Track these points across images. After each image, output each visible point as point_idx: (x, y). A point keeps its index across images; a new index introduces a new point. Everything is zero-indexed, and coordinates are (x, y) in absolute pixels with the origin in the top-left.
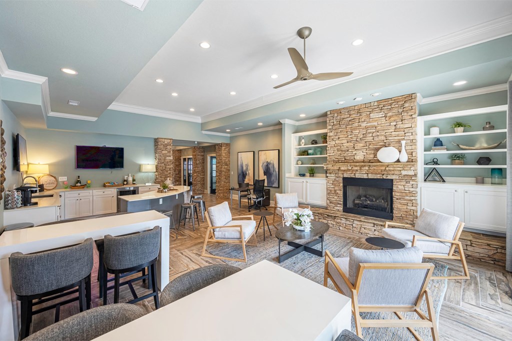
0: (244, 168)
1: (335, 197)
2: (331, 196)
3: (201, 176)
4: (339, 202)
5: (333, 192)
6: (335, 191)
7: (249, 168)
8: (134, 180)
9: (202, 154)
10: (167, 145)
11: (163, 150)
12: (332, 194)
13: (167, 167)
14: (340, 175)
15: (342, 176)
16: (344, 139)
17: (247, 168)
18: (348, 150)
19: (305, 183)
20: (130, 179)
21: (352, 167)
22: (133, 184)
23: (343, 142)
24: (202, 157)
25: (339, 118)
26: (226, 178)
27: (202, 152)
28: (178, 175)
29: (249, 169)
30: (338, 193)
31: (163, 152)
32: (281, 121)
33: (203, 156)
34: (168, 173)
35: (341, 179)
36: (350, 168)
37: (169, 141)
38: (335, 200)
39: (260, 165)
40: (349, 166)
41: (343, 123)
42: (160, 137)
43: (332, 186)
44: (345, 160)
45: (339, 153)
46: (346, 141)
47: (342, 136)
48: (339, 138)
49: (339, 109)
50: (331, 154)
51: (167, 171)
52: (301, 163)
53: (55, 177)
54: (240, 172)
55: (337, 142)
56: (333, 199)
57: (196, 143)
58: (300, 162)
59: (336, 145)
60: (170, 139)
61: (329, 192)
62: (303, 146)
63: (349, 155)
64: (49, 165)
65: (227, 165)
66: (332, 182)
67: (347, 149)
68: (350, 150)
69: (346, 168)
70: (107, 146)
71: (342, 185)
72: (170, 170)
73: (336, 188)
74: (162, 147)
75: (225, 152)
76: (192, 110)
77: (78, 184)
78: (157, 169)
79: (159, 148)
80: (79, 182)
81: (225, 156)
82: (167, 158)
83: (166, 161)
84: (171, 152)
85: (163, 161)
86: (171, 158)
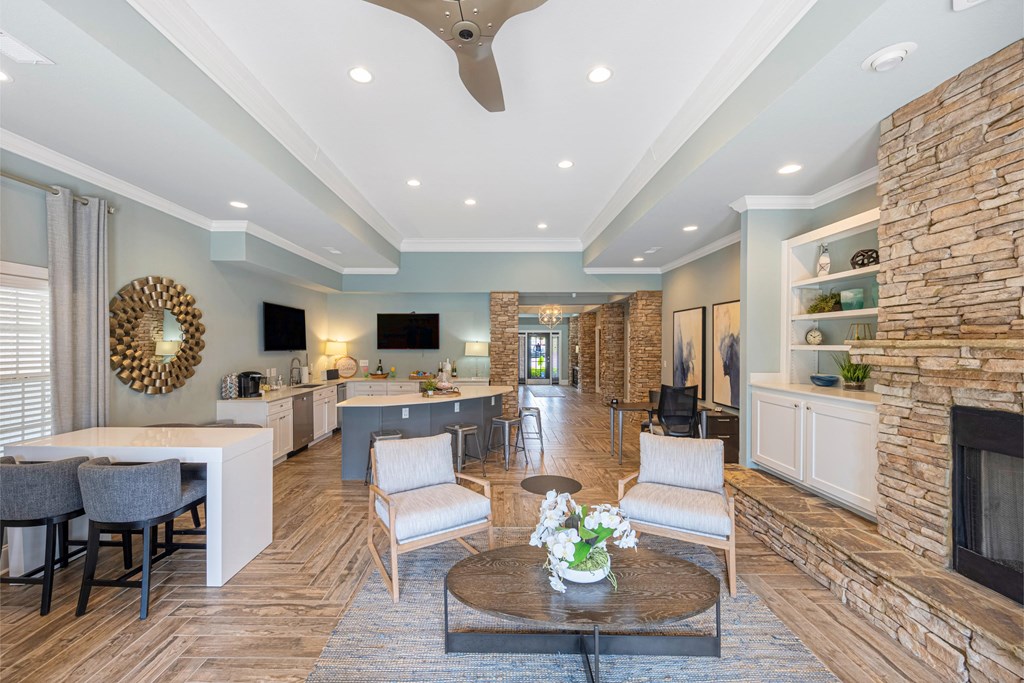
0: (685, 353)
1: (910, 490)
2: (891, 482)
3: (615, 369)
4: (929, 517)
5: (901, 464)
6: (911, 461)
7: (693, 351)
8: (454, 370)
9: (619, 319)
10: (507, 305)
11: (499, 315)
12: (898, 475)
13: (508, 347)
14: (934, 393)
15: (945, 398)
16: (953, 222)
17: (690, 353)
18: (978, 275)
19: (803, 411)
20: (448, 367)
21: (985, 361)
22: (452, 376)
23: (954, 237)
24: (617, 327)
25: (930, 132)
26: (647, 376)
27: (619, 316)
28: (589, 365)
29: (693, 356)
30: (921, 475)
31: (500, 319)
32: (737, 207)
33: (620, 323)
35: (945, 413)
36: (975, 364)
37: (512, 296)
38: (909, 500)
39: (717, 344)
40: (965, 352)
41: (952, 151)
42: (496, 290)
43: (900, 440)
44: (964, 322)
45: (932, 290)
46: (970, 230)
47: (948, 211)
48: (931, 224)
49: (936, 92)
50: (895, 301)
51: (507, 356)
52: (819, 338)
53: (355, 361)
54: (677, 362)
55: (919, 244)
56: (902, 497)
57: (574, 295)
58: (816, 336)
59: (915, 258)
60: (514, 293)
61: (885, 460)
62: (824, 277)
63: (984, 297)
64: (347, 343)
65: (654, 345)
66: (896, 421)
67: (973, 269)
68: (988, 276)
69: (949, 364)
70: (417, 313)
71: (946, 439)
72: (513, 353)
73: (917, 451)
74: (498, 308)
75: (647, 312)
76: (542, 226)
77: (379, 372)
78: (490, 351)
79: (493, 312)
80: (380, 368)
81: (646, 323)
82: (508, 330)
83: (506, 335)
84: (516, 318)
85: (499, 336)
86: (516, 329)
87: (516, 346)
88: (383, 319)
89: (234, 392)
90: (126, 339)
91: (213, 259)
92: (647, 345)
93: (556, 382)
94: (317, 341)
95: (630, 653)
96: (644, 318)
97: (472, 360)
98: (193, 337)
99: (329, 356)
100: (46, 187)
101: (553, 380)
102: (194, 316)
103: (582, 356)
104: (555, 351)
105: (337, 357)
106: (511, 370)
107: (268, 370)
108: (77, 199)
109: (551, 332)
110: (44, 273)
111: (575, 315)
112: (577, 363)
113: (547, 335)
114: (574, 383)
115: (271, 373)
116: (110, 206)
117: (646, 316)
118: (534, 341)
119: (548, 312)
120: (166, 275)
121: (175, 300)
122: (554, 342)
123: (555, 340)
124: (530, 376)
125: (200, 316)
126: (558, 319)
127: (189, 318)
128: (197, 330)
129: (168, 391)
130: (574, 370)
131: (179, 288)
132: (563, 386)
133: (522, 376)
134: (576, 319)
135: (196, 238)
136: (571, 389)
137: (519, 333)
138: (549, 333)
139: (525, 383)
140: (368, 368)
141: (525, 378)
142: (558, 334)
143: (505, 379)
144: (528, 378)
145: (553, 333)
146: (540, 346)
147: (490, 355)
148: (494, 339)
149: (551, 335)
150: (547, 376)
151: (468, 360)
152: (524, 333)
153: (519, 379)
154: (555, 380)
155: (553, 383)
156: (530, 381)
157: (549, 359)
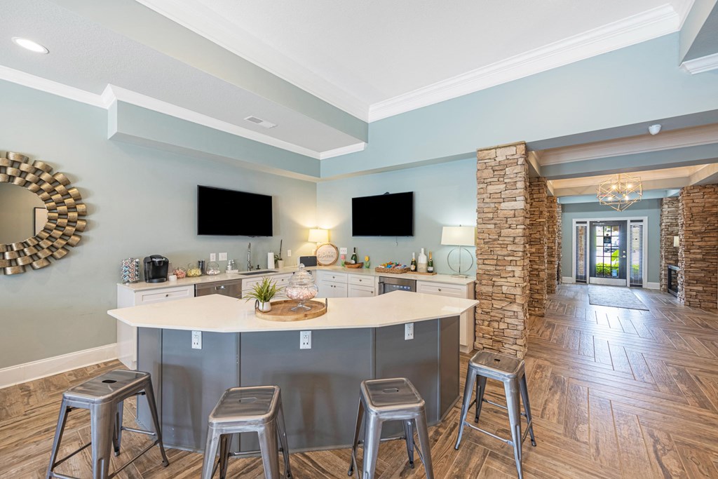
8: (430, 264)
10: (503, 166)
11: (490, 183)
20: (422, 261)
22: (429, 272)
31: (491, 189)
34: (505, 252)
37: (513, 150)
57: (655, 129)
64: (329, 230)
70: (391, 193)
72: (514, 243)
74: (487, 173)
77: (354, 261)
80: (355, 257)
82: (503, 205)
83: (501, 214)
84: (521, 185)
85: (490, 215)
86: (520, 204)
87: (519, 230)
93: (637, 284)
97: (456, 251)
101: (631, 280)
102: (67, 195)
103: (688, 251)
104: (636, 244)
105: (318, 244)
106: (509, 268)
107: (213, 254)
109: (629, 219)
111: (673, 193)
112: (677, 261)
113: (621, 225)
114: (671, 287)
115: (218, 257)
118: (601, 231)
122: (634, 232)
123: (636, 230)
124: (593, 274)
130: (670, 270)
132: (650, 291)
133: (581, 273)
134: (675, 199)
136: (665, 298)
137: (577, 223)
138: (626, 221)
139: (586, 282)
140: (345, 257)
141: (585, 277)
142: (642, 221)
143: (499, 281)
144: (590, 276)
145: (632, 221)
146: (610, 238)
147: (477, 244)
148: (482, 221)
149: (629, 224)
150: (622, 275)
151: (446, 251)
152: (586, 222)
153: (577, 277)
154: (636, 281)
155: (631, 286)
156: (593, 280)
157: (626, 254)
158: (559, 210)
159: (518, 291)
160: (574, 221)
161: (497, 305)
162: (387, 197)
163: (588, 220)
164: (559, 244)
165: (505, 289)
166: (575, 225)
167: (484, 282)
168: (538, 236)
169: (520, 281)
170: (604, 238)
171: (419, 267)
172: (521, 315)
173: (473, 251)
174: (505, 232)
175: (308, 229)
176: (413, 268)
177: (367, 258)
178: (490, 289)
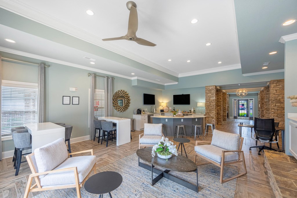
8: (194, 111)
10: (211, 90)
11: (208, 94)
20: (192, 110)
22: (194, 113)
31: (208, 95)
34: (211, 108)
37: (213, 87)
42: (207, 86)
51: (211, 107)
53: (168, 108)
57: (239, 85)
60: (213, 86)
64: (166, 103)
65: (280, 103)
70: (184, 94)
74: (208, 91)
75: (276, 89)
76: (220, 63)
77: (174, 111)
78: (205, 105)
79: (206, 93)
80: (174, 110)
81: (276, 93)
82: (211, 98)
83: (211, 100)
84: (214, 94)
85: (208, 100)
86: (214, 98)
87: (214, 103)
88: (175, 97)
89: (136, 113)
90: (116, 102)
91: (132, 85)
92: (276, 103)
94: (159, 103)
95: (174, 181)
96: (275, 92)
97: (200, 108)
98: (128, 101)
99: (162, 106)
100: (104, 77)
101: (250, 117)
102: (128, 97)
105: (164, 107)
106: (212, 111)
107: (145, 109)
108: (108, 78)
109: (249, 99)
110: (104, 91)
115: (146, 110)
116: (113, 78)
117: (276, 90)
118: (241, 103)
119: (240, 91)
120: (123, 89)
121: (124, 94)
122: (251, 103)
124: (239, 116)
125: (129, 97)
126: (245, 94)
127: (127, 98)
128: (129, 100)
129: (123, 112)
131: (125, 92)
133: (235, 115)
135: (129, 81)
137: (234, 100)
138: (248, 100)
139: (236, 118)
140: (171, 109)
141: (237, 116)
142: (253, 99)
143: (210, 114)
144: (238, 116)
145: (250, 100)
146: (244, 105)
147: (205, 106)
148: (206, 101)
149: (249, 100)
150: (247, 116)
151: (198, 108)
152: (236, 100)
153: (234, 116)
154: (251, 118)
155: (250, 119)
156: (239, 117)
157: (248, 110)
158: (228, 96)
159: (214, 116)
160: (233, 99)
161: (210, 119)
162: (183, 95)
163: (237, 99)
164: (228, 106)
165: (211, 116)
166: (233, 101)
167: (207, 114)
168: (220, 104)
169: (215, 114)
170: (242, 104)
171: (192, 112)
172: (215, 121)
173: (205, 108)
174: (211, 104)
175: (161, 103)
176: (190, 112)
177: (177, 110)
178: (208, 116)
